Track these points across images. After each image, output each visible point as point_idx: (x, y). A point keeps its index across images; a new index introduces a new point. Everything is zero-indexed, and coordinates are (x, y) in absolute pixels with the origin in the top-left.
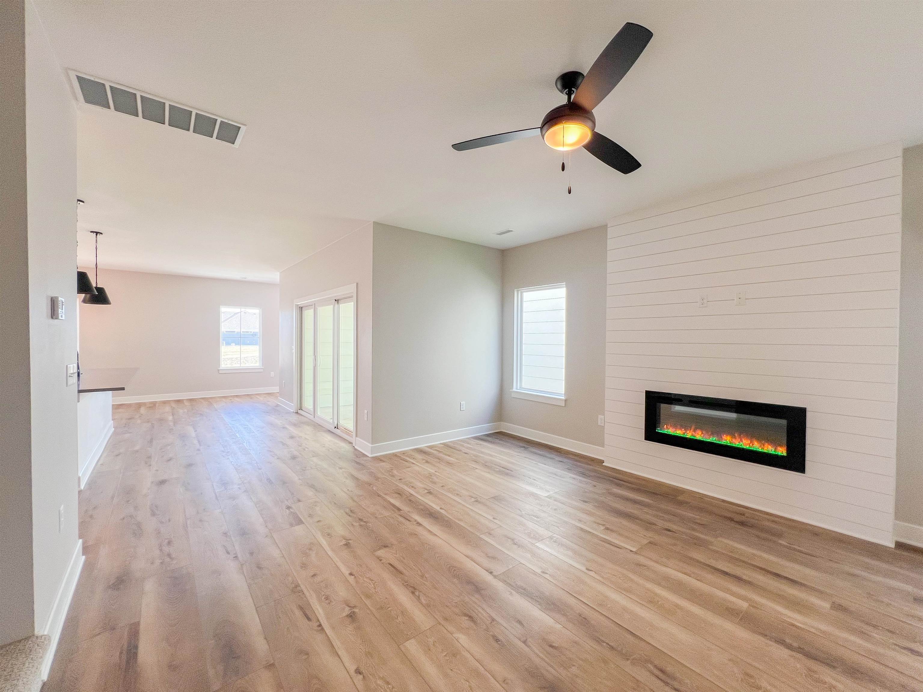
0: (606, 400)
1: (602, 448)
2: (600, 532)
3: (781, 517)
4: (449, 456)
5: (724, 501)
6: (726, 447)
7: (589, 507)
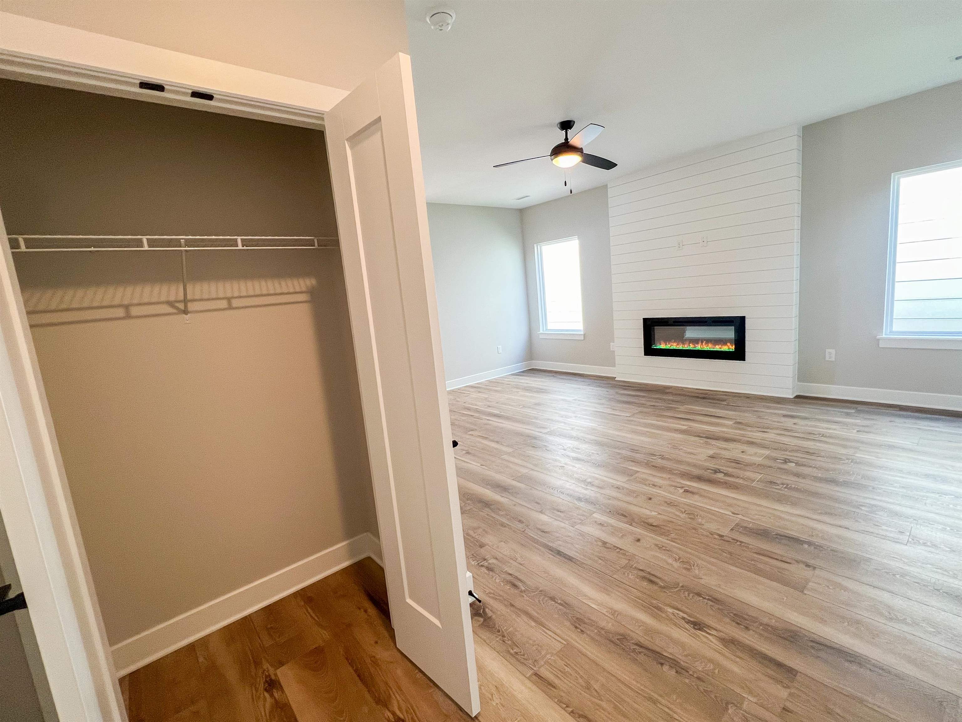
0: (615, 330)
1: (614, 368)
2: (609, 411)
3: (731, 392)
4: (496, 387)
5: (697, 389)
6: (698, 351)
7: (603, 401)
